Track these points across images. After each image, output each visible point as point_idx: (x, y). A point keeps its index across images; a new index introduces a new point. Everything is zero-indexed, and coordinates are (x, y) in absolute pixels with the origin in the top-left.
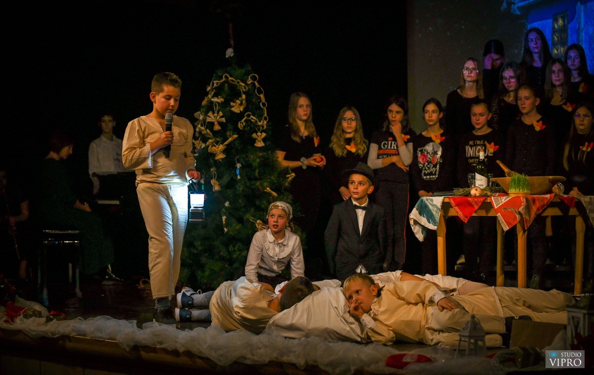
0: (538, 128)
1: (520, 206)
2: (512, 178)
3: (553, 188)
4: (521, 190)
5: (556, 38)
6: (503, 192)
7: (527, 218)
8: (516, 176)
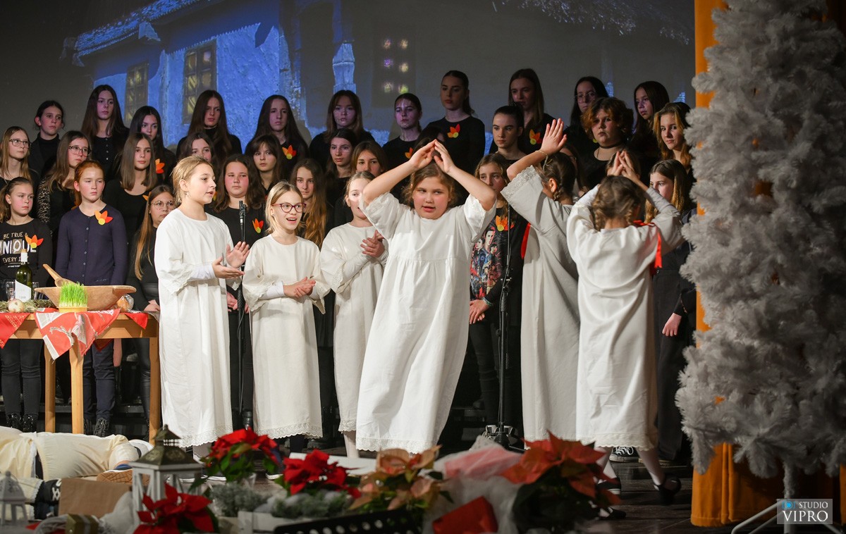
0: (102, 222)
1: (74, 325)
2: (63, 287)
3: (119, 302)
4: (75, 304)
5: (131, 99)
6: (51, 307)
7: (84, 341)
8: (69, 284)
